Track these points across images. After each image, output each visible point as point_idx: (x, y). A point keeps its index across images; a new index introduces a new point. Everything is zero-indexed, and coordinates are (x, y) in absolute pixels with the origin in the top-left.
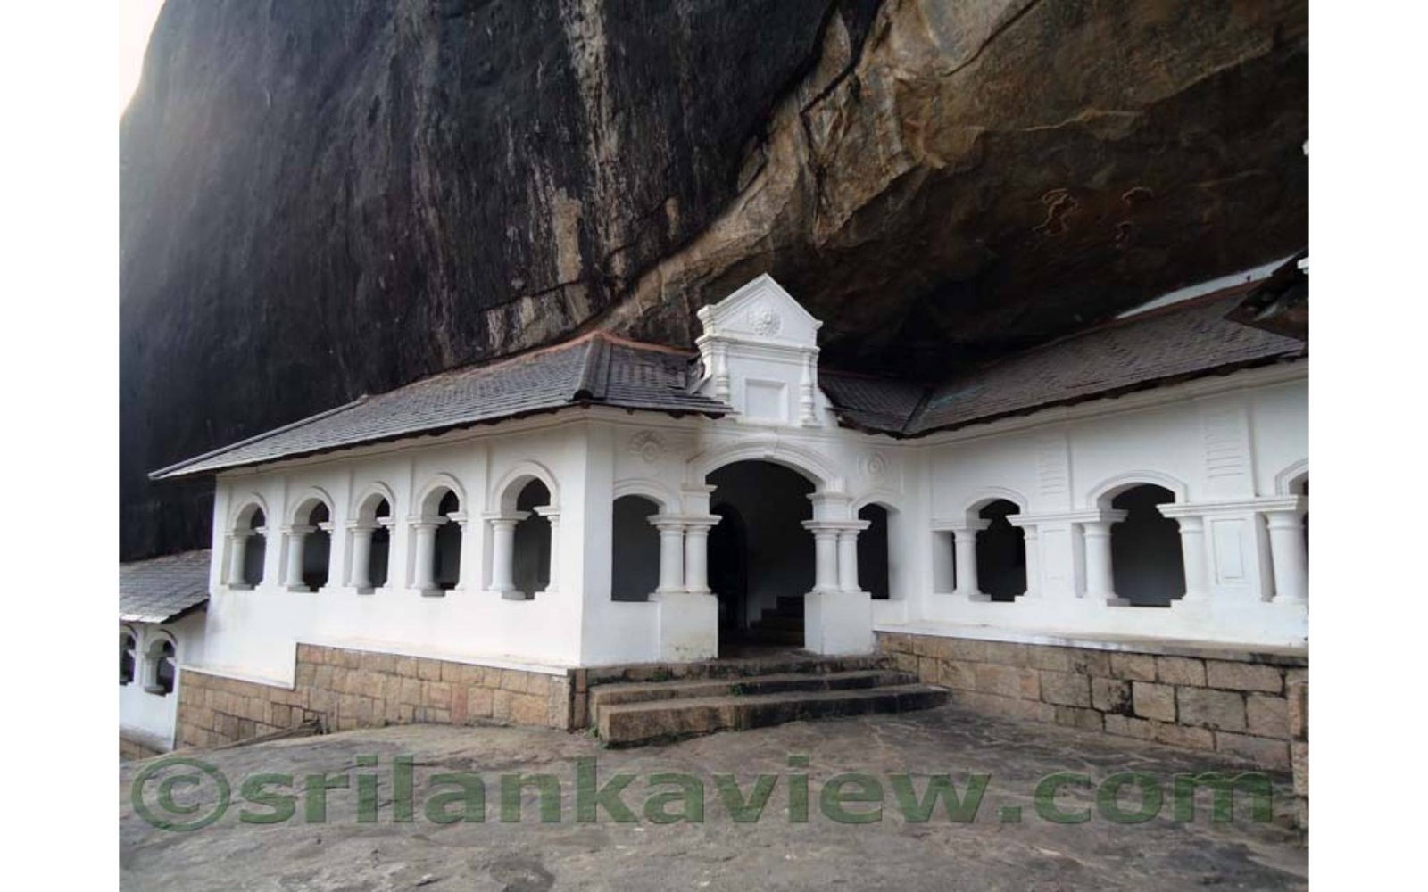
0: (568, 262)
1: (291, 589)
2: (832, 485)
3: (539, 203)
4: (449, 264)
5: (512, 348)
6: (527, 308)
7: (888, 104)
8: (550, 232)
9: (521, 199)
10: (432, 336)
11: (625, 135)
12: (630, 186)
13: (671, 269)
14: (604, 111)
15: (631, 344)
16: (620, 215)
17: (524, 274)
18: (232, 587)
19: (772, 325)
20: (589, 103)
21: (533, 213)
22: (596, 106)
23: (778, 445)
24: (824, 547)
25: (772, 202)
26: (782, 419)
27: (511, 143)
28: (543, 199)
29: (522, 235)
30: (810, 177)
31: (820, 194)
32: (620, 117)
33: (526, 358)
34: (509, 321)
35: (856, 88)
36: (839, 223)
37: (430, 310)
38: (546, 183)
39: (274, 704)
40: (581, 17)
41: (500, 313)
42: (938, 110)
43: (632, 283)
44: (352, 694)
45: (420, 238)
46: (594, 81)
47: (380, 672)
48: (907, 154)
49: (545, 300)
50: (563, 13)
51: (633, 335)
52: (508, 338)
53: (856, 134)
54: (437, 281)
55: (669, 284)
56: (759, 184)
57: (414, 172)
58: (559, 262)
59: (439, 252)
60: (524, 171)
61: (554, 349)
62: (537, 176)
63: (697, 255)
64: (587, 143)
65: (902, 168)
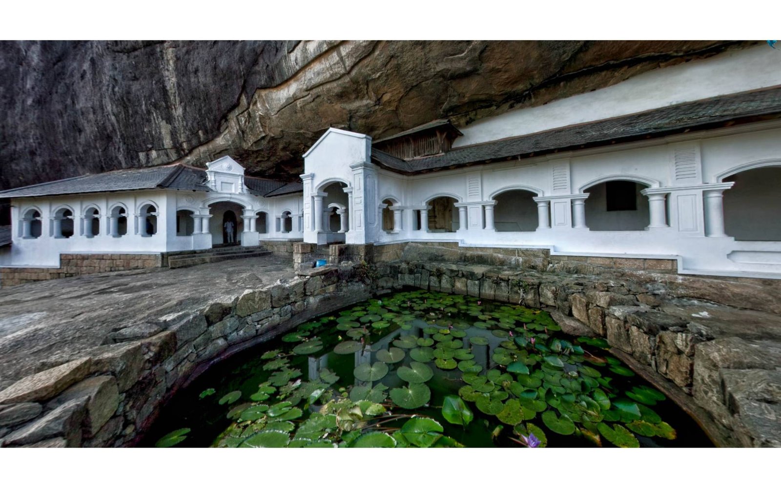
0: (167, 142)
1: (56, 238)
2: (248, 207)
3: (156, 123)
4: (122, 135)
5: (150, 165)
6: (154, 154)
7: (258, 119)
8: (160, 133)
9: (149, 121)
10: (117, 158)
11: (185, 109)
12: (187, 125)
13: (203, 149)
14: (177, 101)
15: (192, 167)
16: (184, 132)
17: (152, 143)
18: (24, 238)
19: (230, 168)
20: (172, 98)
21: (154, 126)
22: (174, 98)
23: (231, 198)
24: (246, 222)
25: (231, 136)
26: (233, 191)
27: (144, 102)
28: (157, 122)
29: (150, 132)
30: (240, 132)
31: (244, 137)
32: (183, 104)
33: (155, 169)
34: (148, 156)
35: (249, 114)
36: (250, 145)
37: (115, 148)
38: (158, 118)
39: (51, 274)
40: (168, 70)
41: (144, 154)
42: (270, 124)
43: (191, 151)
44: (86, 267)
45: (108, 124)
46: (173, 91)
47: (97, 259)
48: (264, 132)
49: (160, 152)
50: (161, 66)
51: (193, 165)
52: (148, 161)
53: (251, 124)
54: (118, 140)
55: (203, 153)
56: (227, 131)
57: (104, 102)
58: (164, 142)
59: (118, 130)
60: (149, 112)
61: (165, 166)
62: (155, 115)
63: (210, 146)
64: (172, 109)
65: (263, 135)
